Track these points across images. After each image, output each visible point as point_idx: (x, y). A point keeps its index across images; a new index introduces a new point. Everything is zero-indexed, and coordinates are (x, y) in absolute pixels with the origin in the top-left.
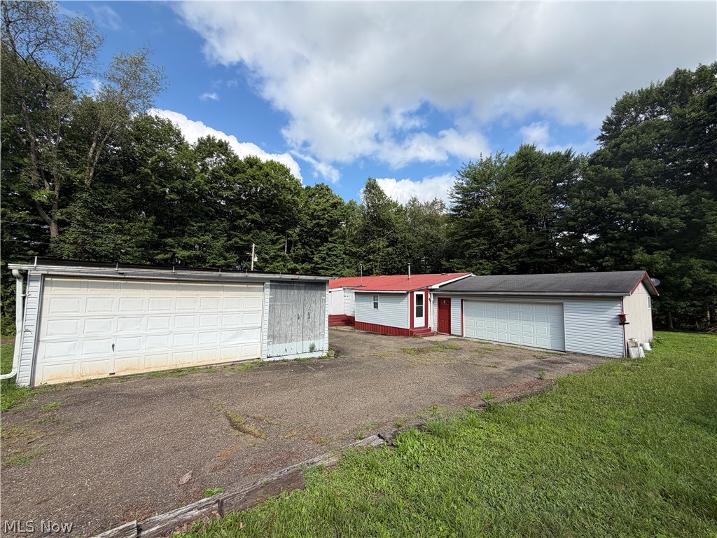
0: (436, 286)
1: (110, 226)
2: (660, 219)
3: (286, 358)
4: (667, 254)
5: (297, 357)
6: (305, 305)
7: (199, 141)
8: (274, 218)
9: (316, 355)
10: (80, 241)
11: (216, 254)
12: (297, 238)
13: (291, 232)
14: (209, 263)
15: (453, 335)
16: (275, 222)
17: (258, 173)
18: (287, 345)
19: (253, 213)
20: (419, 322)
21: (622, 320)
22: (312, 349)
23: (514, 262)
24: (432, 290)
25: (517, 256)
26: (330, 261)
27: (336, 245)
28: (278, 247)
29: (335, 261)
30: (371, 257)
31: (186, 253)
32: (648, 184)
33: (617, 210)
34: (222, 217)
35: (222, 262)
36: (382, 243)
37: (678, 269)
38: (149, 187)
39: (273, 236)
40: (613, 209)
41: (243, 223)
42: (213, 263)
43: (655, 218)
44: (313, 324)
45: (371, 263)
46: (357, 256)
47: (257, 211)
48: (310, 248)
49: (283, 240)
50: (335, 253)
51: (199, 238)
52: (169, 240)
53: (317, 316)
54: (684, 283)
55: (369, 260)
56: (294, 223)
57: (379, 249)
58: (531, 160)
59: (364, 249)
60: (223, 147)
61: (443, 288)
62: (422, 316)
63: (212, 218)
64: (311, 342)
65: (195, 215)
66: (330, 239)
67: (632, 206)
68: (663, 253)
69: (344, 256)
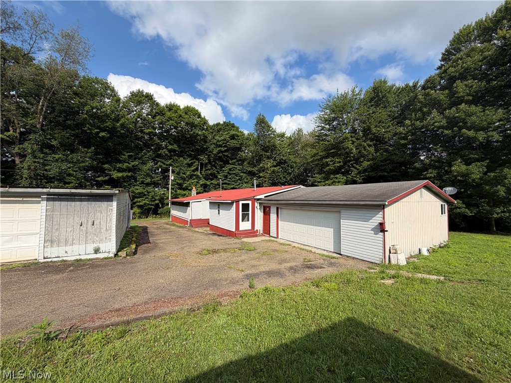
0: (262, 196)
1: (57, 156)
2: (476, 134)
3: (65, 259)
4: (483, 165)
5: (78, 257)
6: (88, 214)
7: (131, 93)
8: (188, 147)
9: (99, 256)
10: (32, 168)
11: (144, 175)
12: (207, 161)
13: (202, 158)
14: (139, 181)
15: (271, 237)
16: (189, 151)
17: (174, 115)
18: (68, 248)
19: (172, 144)
20: (245, 226)
21: (382, 228)
22: (97, 251)
23: (363, 176)
24: (258, 199)
25: (365, 171)
26: (230, 178)
27: (235, 166)
28: (192, 169)
29: (235, 178)
30: (261, 175)
31: (120, 175)
32: (469, 103)
33: (439, 128)
34: (148, 148)
35: (148, 180)
36: (269, 164)
37: (493, 179)
38: (86, 129)
39: (188, 161)
40: (435, 127)
41: (164, 152)
42: (142, 181)
43: (471, 133)
44: (98, 230)
45: (261, 179)
46: (252, 174)
47: (175, 143)
48: (216, 168)
49: (196, 164)
50: (234, 172)
51: (129, 163)
52: (106, 166)
53: (103, 223)
54: (498, 191)
55: (260, 177)
56: (203, 151)
57: (267, 169)
58: (381, 91)
59: (256, 169)
60: (149, 97)
61: (268, 198)
62: (248, 220)
63: (141, 150)
64: (96, 245)
65: (127, 147)
66: (230, 162)
67: (452, 123)
68: (479, 164)
69: (242, 174)
